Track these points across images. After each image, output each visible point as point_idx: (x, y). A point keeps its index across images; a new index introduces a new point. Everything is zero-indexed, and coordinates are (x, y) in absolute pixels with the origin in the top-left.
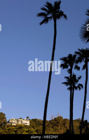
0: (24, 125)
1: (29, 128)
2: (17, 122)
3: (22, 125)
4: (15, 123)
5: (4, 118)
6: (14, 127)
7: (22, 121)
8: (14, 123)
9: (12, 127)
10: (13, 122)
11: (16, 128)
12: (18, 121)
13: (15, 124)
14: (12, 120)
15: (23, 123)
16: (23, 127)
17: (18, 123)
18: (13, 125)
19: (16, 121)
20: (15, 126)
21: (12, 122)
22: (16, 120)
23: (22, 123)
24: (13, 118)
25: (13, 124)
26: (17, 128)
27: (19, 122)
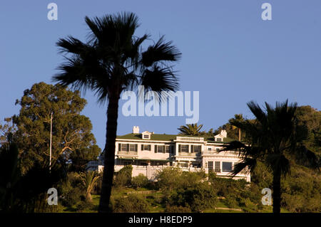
0: (212, 175)
1: (248, 202)
2: (165, 156)
3: (202, 175)
4: (154, 163)
5: (76, 128)
6: (141, 193)
7: (198, 150)
8: (143, 163)
9: (131, 192)
10: (141, 155)
11: (158, 195)
12: (172, 150)
13: (150, 173)
14: (132, 142)
15: (205, 161)
16: (208, 196)
17: (172, 159)
18: (141, 177)
19: (158, 150)
20: (148, 185)
21: (131, 155)
22: (161, 144)
23: (198, 164)
24: (136, 131)
25: (136, 171)
26: (163, 202)
27: (180, 157)
